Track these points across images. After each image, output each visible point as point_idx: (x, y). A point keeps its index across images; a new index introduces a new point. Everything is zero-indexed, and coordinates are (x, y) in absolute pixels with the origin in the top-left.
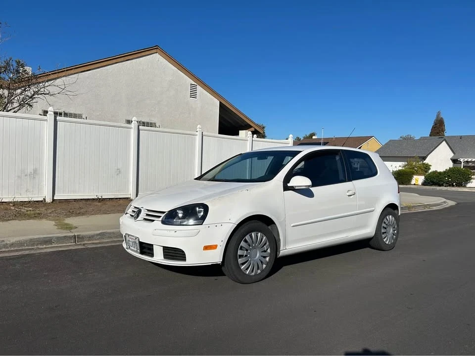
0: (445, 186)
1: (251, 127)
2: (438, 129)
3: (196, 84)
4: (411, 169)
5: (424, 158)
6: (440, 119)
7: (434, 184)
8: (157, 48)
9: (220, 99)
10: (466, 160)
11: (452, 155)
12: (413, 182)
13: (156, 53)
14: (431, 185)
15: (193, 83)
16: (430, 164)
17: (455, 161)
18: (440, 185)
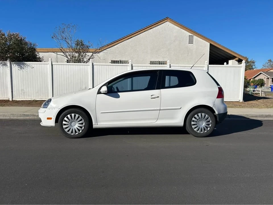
1: (236, 57)
3: (193, 35)
8: (167, 19)
9: (210, 42)
13: (167, 21)
15: (191, 35)
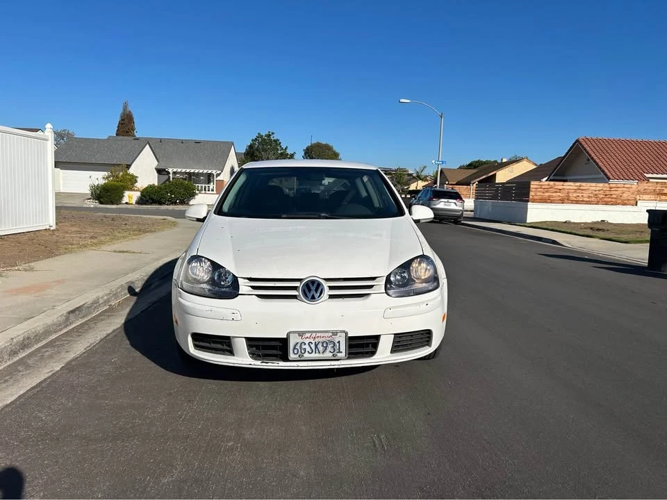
0: (167, 205)
2: (126, 126)
4: (118, 181)
5: (128, 166)
6: (128, 113)
7: (153, 202)
10: (175, 170)
11: (156, 163)
12: (125, 200)
14: (151, 204)
16: (135, 175)
17: (160, 171)
18: (161, 203)
